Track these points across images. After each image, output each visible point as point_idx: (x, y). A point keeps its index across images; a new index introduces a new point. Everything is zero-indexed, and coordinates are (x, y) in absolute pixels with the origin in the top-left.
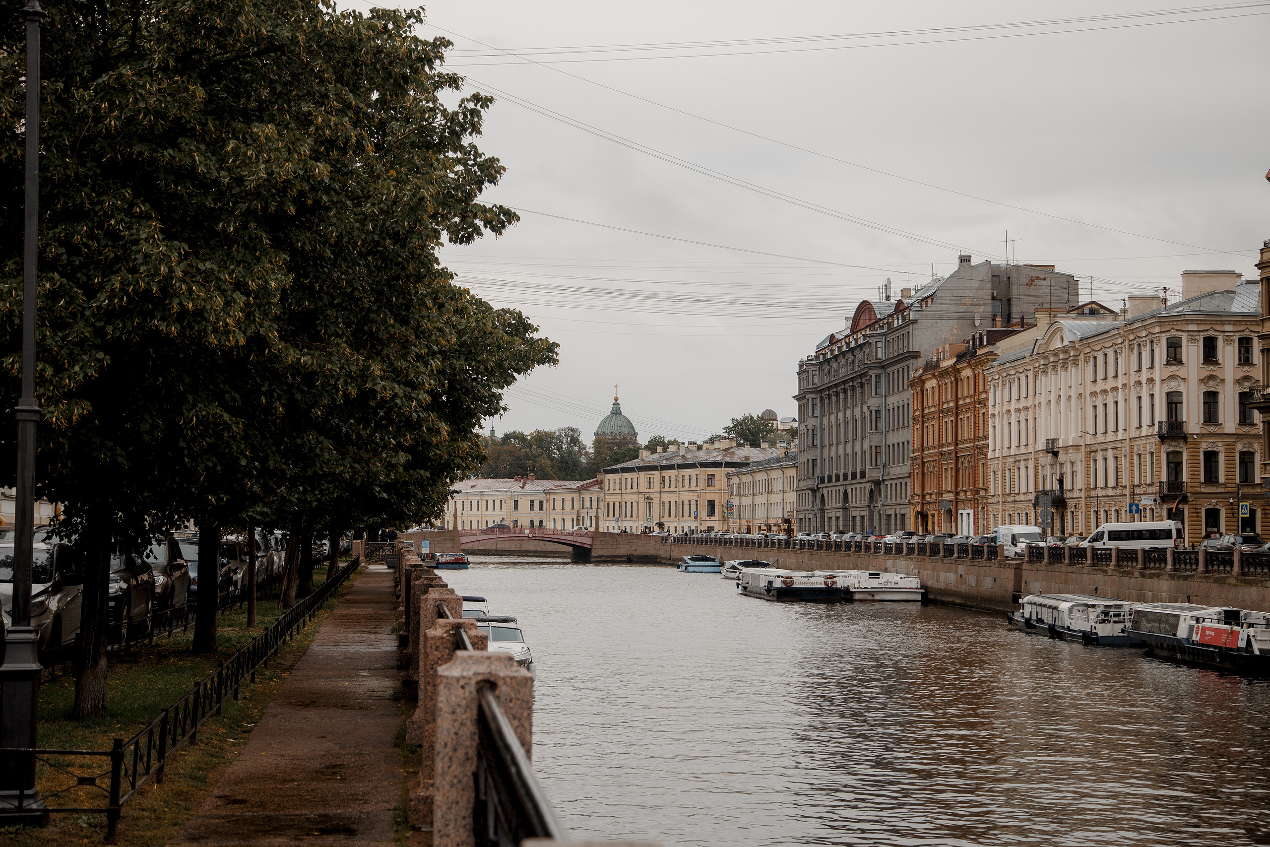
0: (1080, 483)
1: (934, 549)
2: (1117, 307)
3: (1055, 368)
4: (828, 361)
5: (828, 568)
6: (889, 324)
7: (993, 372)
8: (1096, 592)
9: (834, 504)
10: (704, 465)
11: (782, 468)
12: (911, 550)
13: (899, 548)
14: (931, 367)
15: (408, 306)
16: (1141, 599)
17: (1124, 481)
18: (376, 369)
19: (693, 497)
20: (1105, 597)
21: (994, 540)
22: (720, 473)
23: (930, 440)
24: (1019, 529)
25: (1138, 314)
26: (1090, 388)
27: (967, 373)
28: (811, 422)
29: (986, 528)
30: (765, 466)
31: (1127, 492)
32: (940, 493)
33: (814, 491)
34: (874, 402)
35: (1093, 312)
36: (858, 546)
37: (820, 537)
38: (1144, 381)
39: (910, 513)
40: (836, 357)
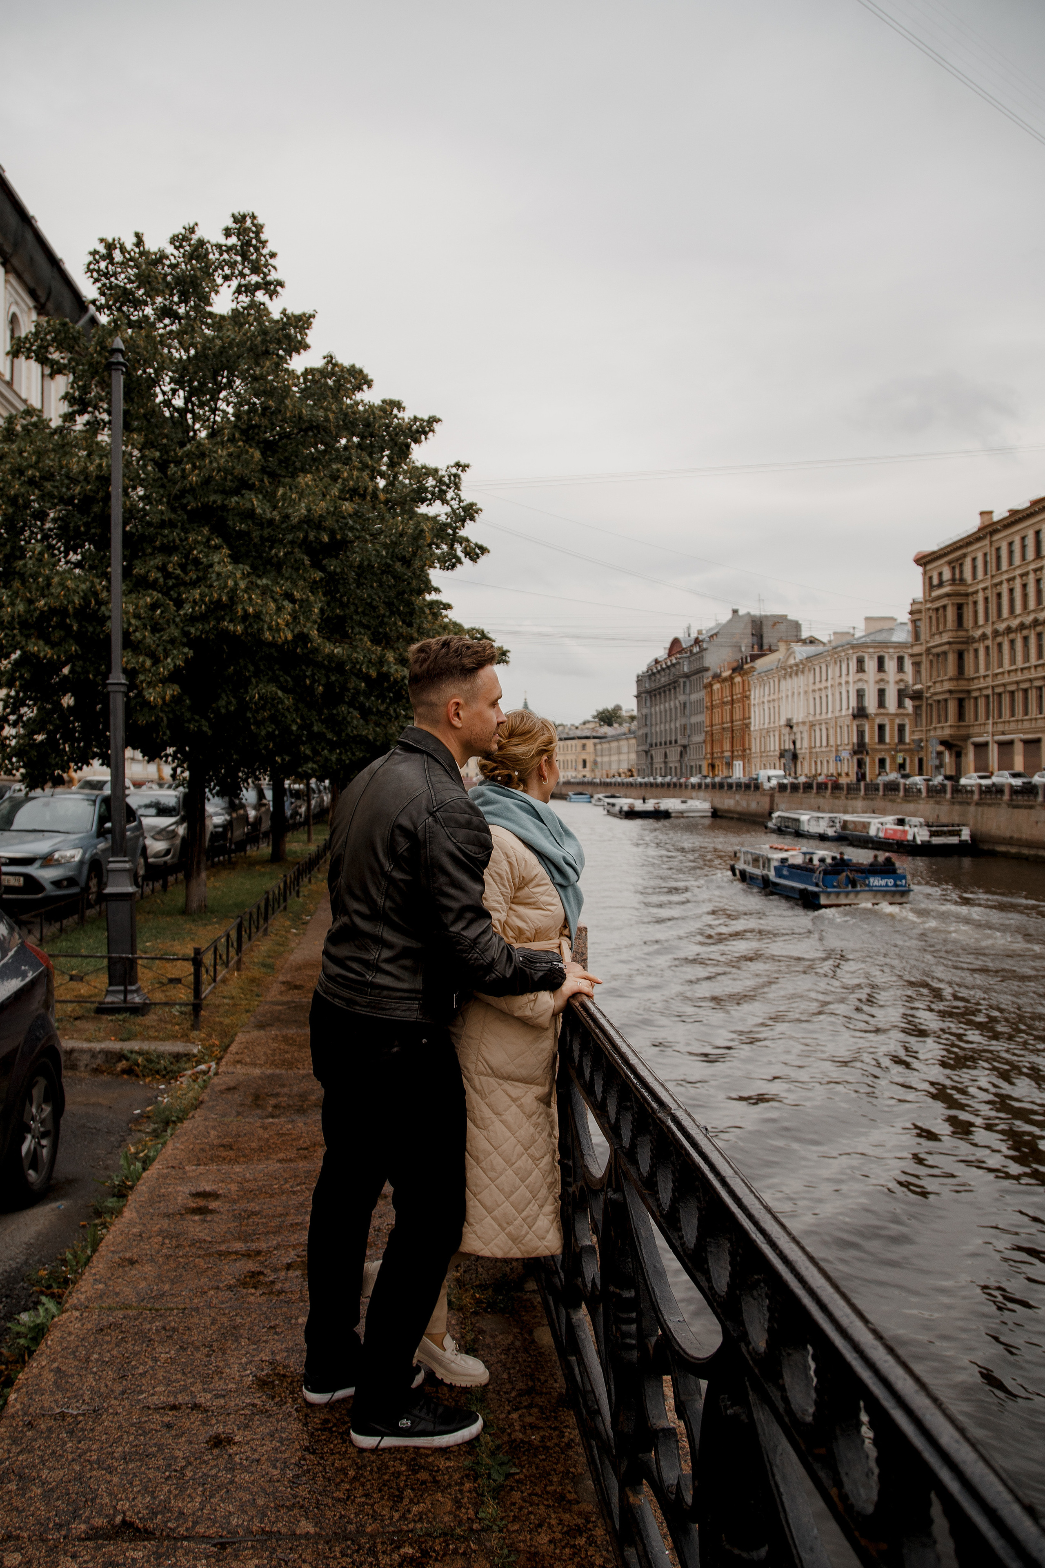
0: (806, 744)
1: (721, 786)
2: (825, 640)
3: (791, 676)
4: (654, 674)
5: (656, 797)
6: (691, 651)
7: (753, 679)
8: (819, 809)
9: (658, 759)
10: (580, 738)
11: (627, 739)
12: (707, 786)
13: (700, 785)
14: (716, 676)
15: (412, 613)
16: (845, 812)
17: (832, 742)
18: (390, 656)
19: (573, 757)
20: (823, 811)
21: (756, 779)
22: (590, 743)
23: (716, 720)
24: (772, 772)
25: (839, 643)
26: (811, 687)
27: (738, 679)
28: (645, 711)
29: (750, 772)
30: (617, 738)
31: (833, 749)
32: (722, 752)
33: (646, 752)
34: (682, 698)
35: (811, 642)
36: (675, 785)
37: (651, 780)
38: (843, 682)
39: (705, 765)
40: (659, 672)
